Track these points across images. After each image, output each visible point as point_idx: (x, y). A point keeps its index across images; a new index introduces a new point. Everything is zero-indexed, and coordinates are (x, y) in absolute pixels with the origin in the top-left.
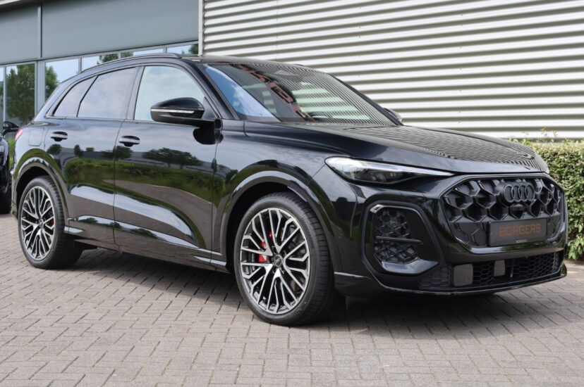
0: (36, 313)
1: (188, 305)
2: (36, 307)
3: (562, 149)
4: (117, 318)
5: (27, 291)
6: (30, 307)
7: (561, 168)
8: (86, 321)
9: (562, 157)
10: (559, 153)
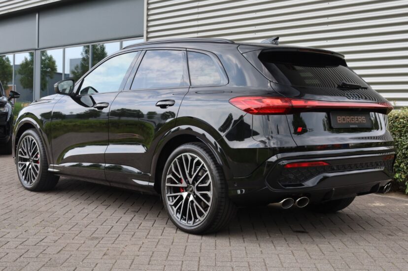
0: (8, 236)
1: (125, 230)
2: (8, 231)
3: (402, 114)
4: (68, 241)
5: (6, 216)
6: (4, 230)
7: (401, 128)
8: (44, 244)
9: (402, 120)
10: (400, 117)
